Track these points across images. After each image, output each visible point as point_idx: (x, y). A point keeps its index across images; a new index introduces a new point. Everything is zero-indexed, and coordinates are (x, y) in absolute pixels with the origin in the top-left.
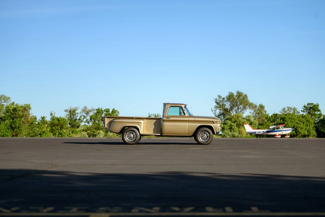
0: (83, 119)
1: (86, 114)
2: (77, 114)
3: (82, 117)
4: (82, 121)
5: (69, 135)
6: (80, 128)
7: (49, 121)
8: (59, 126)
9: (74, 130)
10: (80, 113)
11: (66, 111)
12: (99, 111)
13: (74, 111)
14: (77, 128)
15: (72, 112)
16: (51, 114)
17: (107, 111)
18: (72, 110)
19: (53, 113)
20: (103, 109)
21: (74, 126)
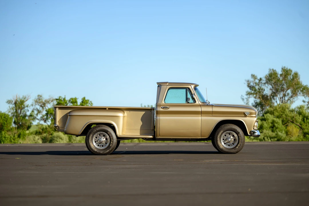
0: (37, 114)
1: (41, 106)
2: (27, 106)
3: (36, 112)
4: (34, 119)
5: (13, 141)
6: (32, 130)
9: (22, 133)
10: (32, 105)
11: (9, 102)
12: (60, 102)
13: (22, 102)
14: (26, 129)
15: (19, 105)
17: (74, 101)
18: (19, 101)
20: (67, 99)
21: (22, 126)
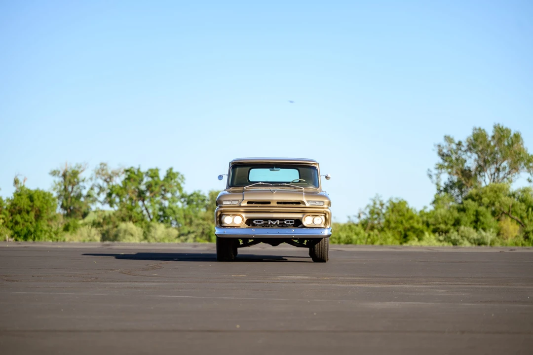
0: (98, 194)
1: (105, 180)
2: (83, 181)
3: (96, 190)
4: (94, 201)
5: (54, 236)
6: (89, 219)
7: (8, 200)
8: (32, 214)
9: (72, 224)
10: (91, 179)
11: (54, 173)
12: (133, 175)
13: (75, 174)
14: (81, 217)
15: (70, 178)
16: (16, 182)
17: (153, 174)
18: (70, 171)
19: (21, 179)
20: (144, 169)
21: (75, 213)
